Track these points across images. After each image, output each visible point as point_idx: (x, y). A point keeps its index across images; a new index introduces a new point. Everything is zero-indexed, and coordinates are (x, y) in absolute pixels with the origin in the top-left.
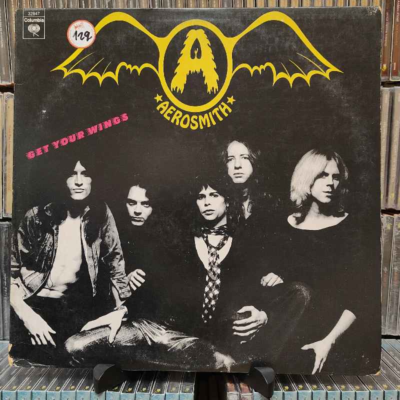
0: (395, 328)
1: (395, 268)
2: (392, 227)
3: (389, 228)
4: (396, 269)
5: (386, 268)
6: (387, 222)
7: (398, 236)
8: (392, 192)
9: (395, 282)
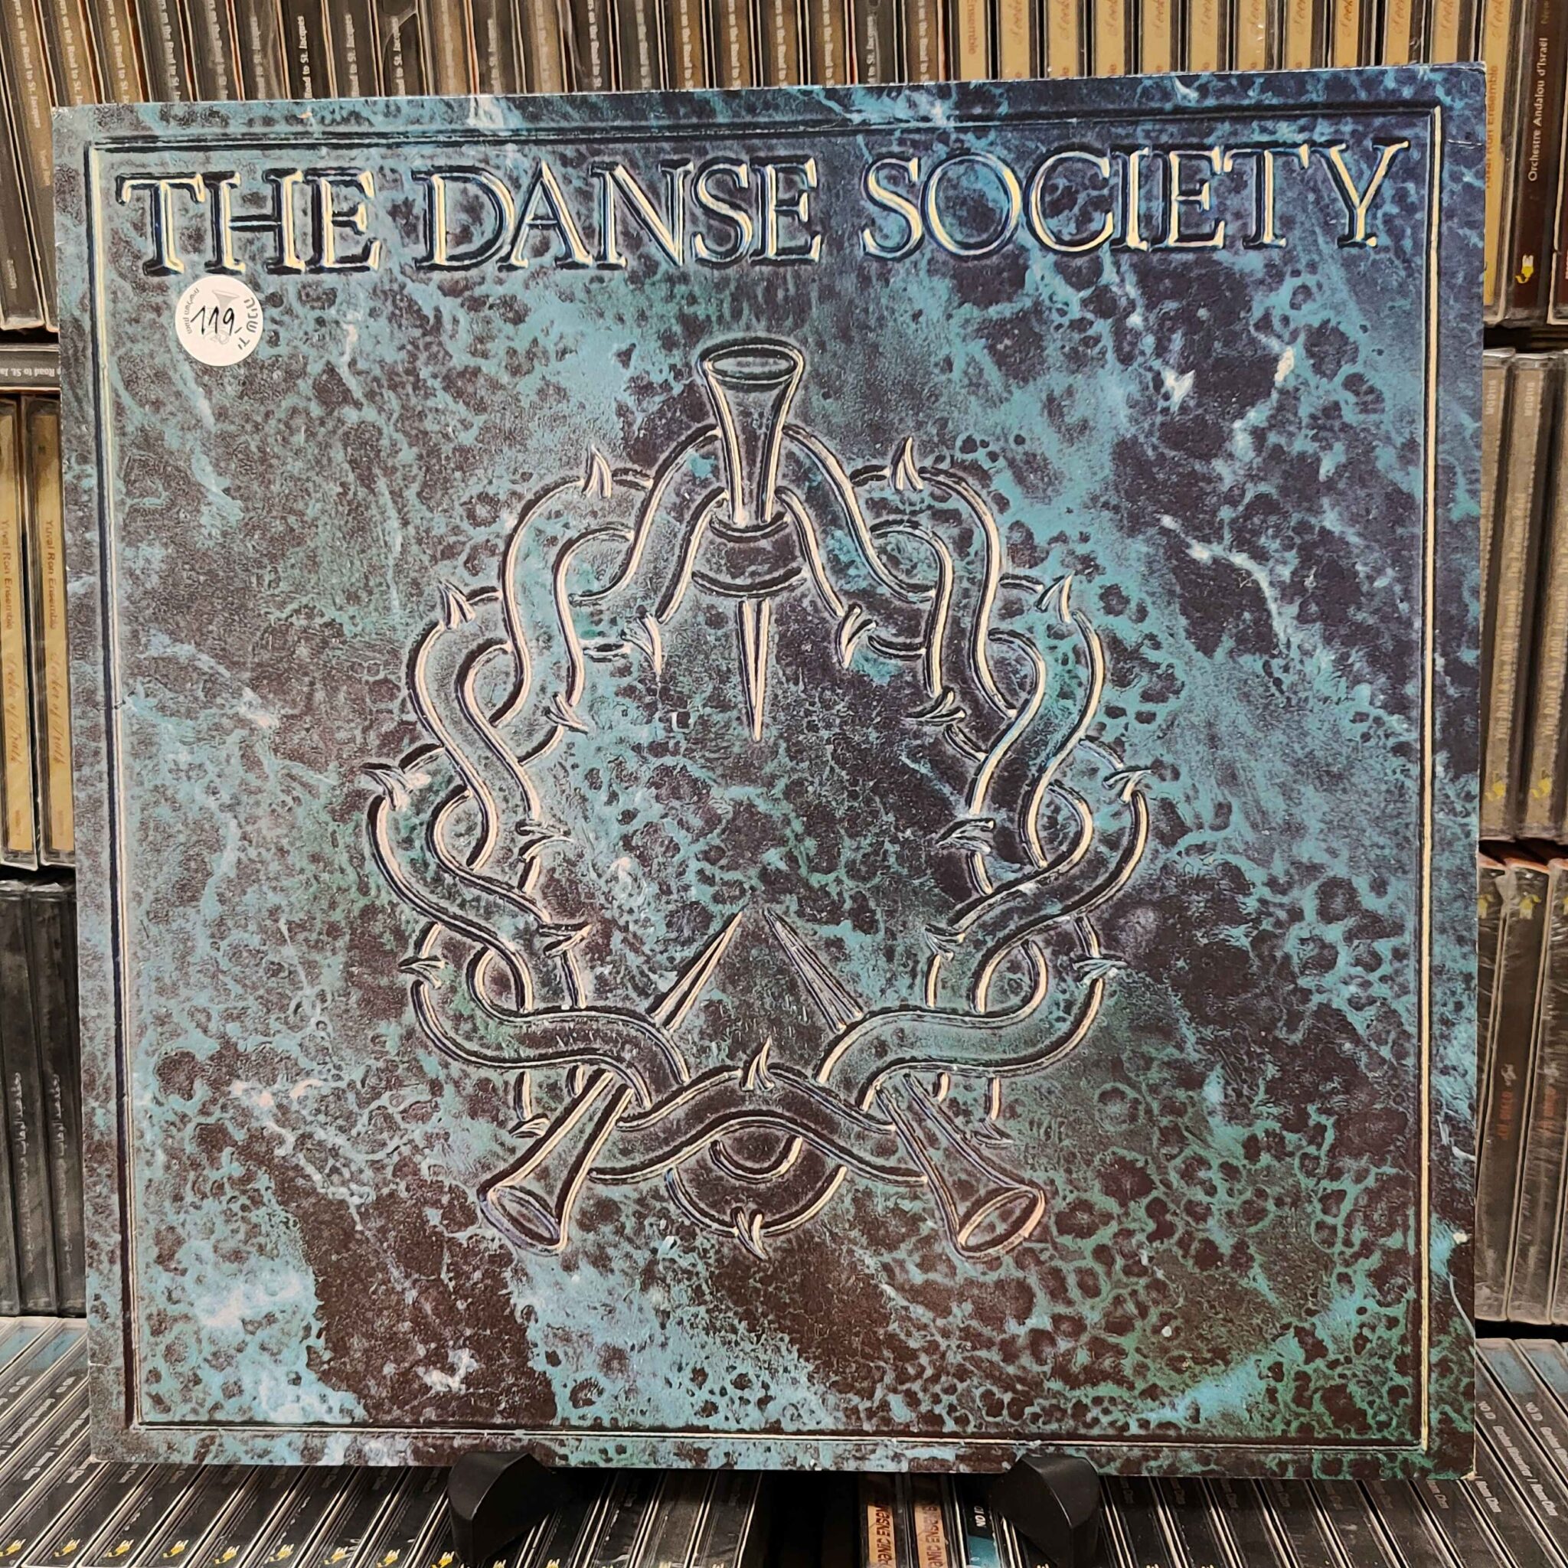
0: (1539, 1298)
1: (1546, 1071)
2: (1539, 908)
3: (1527, 912)
4: (1552, 1071)
5: (1510, 1068)
6: (1520, 888)
7: (1562, 945)
8: (1544, 776)
9: (1545, 1124)
